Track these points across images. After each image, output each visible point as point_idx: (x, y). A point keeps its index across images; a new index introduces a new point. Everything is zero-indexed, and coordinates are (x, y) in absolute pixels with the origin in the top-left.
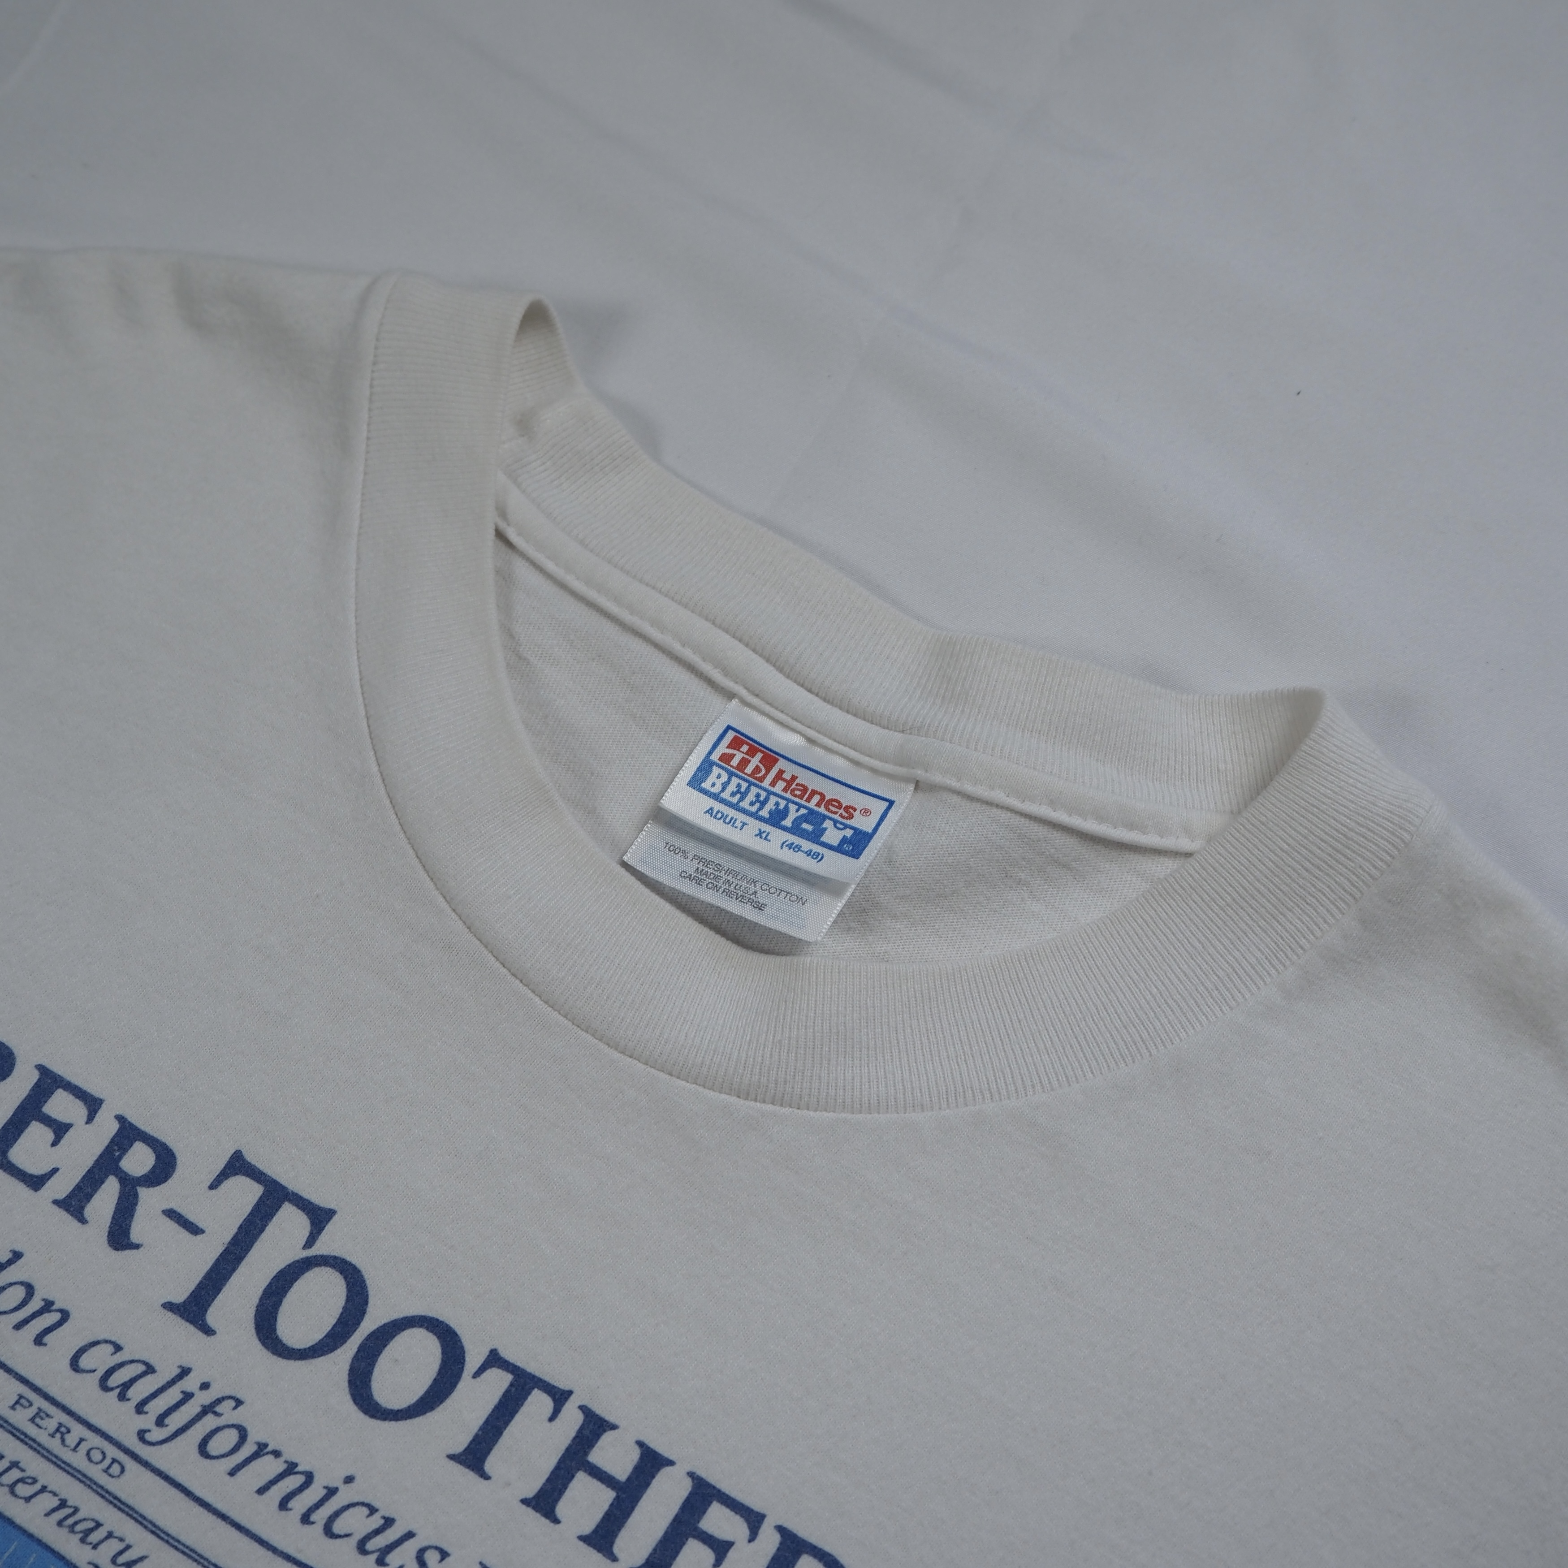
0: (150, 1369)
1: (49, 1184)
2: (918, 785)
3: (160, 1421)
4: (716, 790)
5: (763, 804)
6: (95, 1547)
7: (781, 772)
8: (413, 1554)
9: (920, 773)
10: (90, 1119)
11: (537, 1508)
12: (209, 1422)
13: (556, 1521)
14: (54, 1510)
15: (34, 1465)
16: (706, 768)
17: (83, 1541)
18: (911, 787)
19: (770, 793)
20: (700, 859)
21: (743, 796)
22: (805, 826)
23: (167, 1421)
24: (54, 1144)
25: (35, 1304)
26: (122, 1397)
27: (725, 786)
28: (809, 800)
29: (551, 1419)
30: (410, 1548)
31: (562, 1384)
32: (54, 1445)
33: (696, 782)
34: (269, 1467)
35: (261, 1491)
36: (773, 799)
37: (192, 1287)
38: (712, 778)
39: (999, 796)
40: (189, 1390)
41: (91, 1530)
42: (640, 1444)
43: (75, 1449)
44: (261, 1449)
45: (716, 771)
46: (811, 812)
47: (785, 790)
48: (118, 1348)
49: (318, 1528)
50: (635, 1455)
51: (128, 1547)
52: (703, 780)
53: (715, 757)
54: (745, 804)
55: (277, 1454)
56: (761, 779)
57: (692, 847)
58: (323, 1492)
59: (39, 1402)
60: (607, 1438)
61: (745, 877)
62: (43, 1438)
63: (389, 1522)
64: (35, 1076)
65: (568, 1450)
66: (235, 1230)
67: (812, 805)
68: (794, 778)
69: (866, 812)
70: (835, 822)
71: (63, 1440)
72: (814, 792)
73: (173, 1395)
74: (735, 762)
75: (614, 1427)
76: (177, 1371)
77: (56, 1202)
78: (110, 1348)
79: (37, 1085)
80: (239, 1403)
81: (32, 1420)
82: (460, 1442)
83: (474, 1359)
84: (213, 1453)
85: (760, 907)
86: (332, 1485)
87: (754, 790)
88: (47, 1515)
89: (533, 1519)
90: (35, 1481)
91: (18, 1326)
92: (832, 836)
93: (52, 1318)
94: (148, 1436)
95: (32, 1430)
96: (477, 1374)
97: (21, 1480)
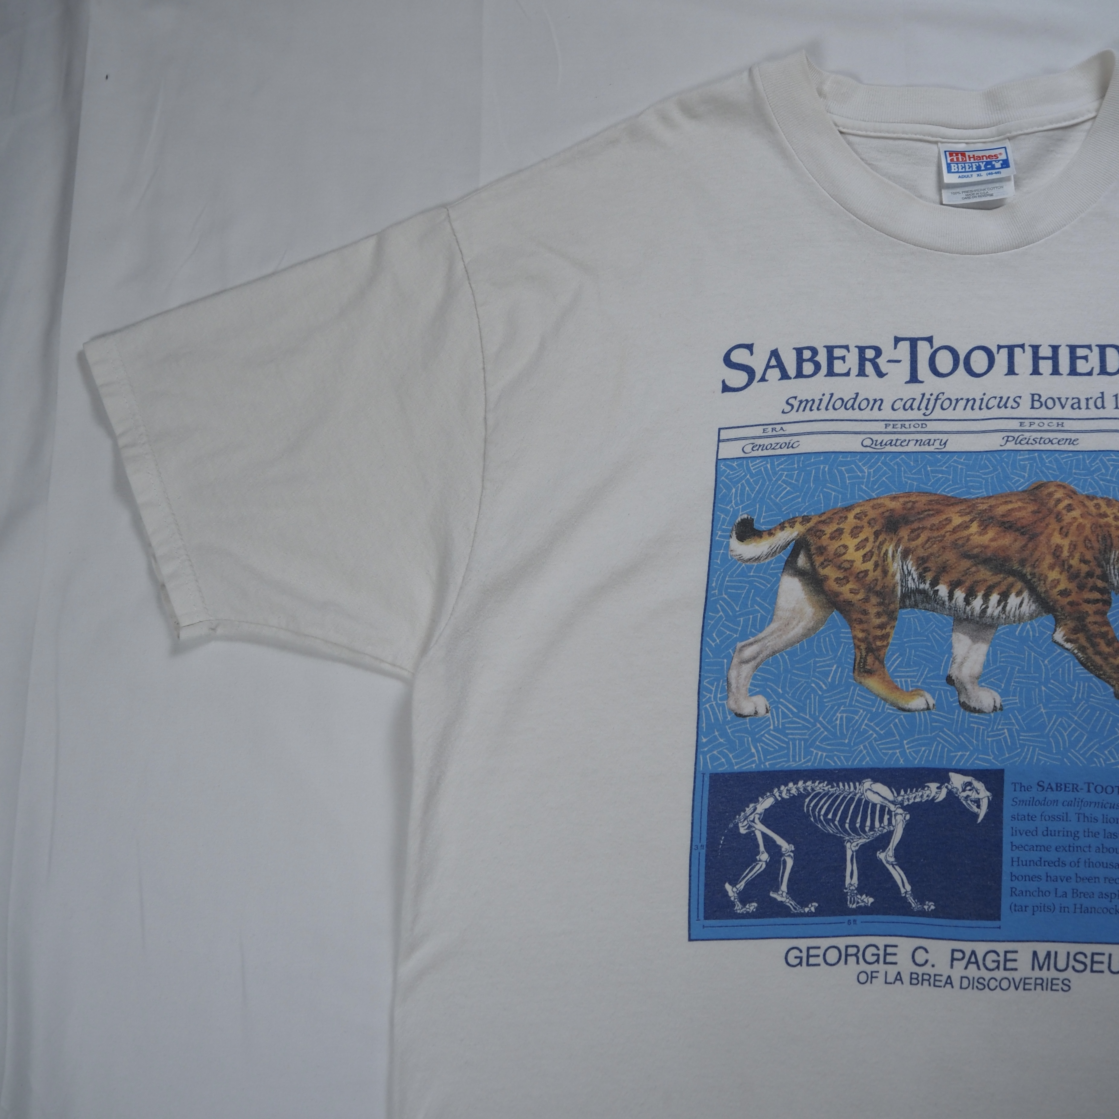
0: (914, 399)
1: (851, 372)
2: (1009, 139)
3: (927, 409)
4: (956, 170)
5: (972, 167)
6: (933, 445)
7: (969, 156)
8: (1013, 401)
9: (1008, 135)
10: (849, 351)
11: (1035, 374)
12: (939, 402)
13: (1042, 374)
14: (916, 443)
15: (902, 437)
16: (949, 166)
17: (929, 445)
18: (1008, 140)
19: (971, 163)
20: (965, 192)
21: (965, 167)
22: (988, 166)
23: (928, 408)
24: (844, 363)
25: (872, 402)
26: (912, 409)
27: (958, 167)
28: (983, 159)
29: (1024, 352)
30: (1011, 400)
31: (1020, 343)
32: (903, 429)
33: (949, 171)
34: (962, 403)
35: (965, 409)
36: (974, 164)
37: (909, 375)
38: (953, 168)
39: (1036, 129)
40: (928, 398)
41: (929, 442)
42: (1050, 346)
43: (910, 428)
44: (957, 401)
45: (952, 165)
46: (987, 162)
47: (974, 160)
48: (902, 399)
49: (985, 409)
50: (1050, 349)
51: (942, 440)
52: (951, 169)
53: (949, 161)
54: (967, 170)
55: (962, 399)
56: (966, 161)
57: (958, 190)
58: (980, 401)
59: (892, 423)
60: (1040, 349)
61: (981, 190)
62: (899, 430)
63: (1001, 398)
64: (825, 349)
65: (1033, 357)
66: (909, 355)
67: (985, 160)
68: (974, 155)
69: (1000, 154)
70: (995, 161)
71: (905, 427)
72: (983, 156)
73: (925, 402)
74: (955, 160)
75: (1040, 346)
76: (921, 396)
77: (857, 376)
78: (900, 401)
79: (828, 351)
80: (943, 393)
81: (893, 428)
82: (1006, 371)
83: (994, 350)
84: (946, 408)
85: (992, 195)
86: (981, 397)
87: (967, 165)
88: (915, 445)
89: (1035, 377)
90: (905, 440)
91: (872, 409)
92: (998, 165)
93: (879, 403)
94: (926, 414)
95: (895, 430)
96: (998, 353)
97: (902, 442)
